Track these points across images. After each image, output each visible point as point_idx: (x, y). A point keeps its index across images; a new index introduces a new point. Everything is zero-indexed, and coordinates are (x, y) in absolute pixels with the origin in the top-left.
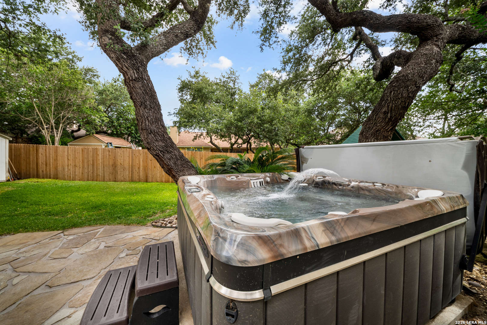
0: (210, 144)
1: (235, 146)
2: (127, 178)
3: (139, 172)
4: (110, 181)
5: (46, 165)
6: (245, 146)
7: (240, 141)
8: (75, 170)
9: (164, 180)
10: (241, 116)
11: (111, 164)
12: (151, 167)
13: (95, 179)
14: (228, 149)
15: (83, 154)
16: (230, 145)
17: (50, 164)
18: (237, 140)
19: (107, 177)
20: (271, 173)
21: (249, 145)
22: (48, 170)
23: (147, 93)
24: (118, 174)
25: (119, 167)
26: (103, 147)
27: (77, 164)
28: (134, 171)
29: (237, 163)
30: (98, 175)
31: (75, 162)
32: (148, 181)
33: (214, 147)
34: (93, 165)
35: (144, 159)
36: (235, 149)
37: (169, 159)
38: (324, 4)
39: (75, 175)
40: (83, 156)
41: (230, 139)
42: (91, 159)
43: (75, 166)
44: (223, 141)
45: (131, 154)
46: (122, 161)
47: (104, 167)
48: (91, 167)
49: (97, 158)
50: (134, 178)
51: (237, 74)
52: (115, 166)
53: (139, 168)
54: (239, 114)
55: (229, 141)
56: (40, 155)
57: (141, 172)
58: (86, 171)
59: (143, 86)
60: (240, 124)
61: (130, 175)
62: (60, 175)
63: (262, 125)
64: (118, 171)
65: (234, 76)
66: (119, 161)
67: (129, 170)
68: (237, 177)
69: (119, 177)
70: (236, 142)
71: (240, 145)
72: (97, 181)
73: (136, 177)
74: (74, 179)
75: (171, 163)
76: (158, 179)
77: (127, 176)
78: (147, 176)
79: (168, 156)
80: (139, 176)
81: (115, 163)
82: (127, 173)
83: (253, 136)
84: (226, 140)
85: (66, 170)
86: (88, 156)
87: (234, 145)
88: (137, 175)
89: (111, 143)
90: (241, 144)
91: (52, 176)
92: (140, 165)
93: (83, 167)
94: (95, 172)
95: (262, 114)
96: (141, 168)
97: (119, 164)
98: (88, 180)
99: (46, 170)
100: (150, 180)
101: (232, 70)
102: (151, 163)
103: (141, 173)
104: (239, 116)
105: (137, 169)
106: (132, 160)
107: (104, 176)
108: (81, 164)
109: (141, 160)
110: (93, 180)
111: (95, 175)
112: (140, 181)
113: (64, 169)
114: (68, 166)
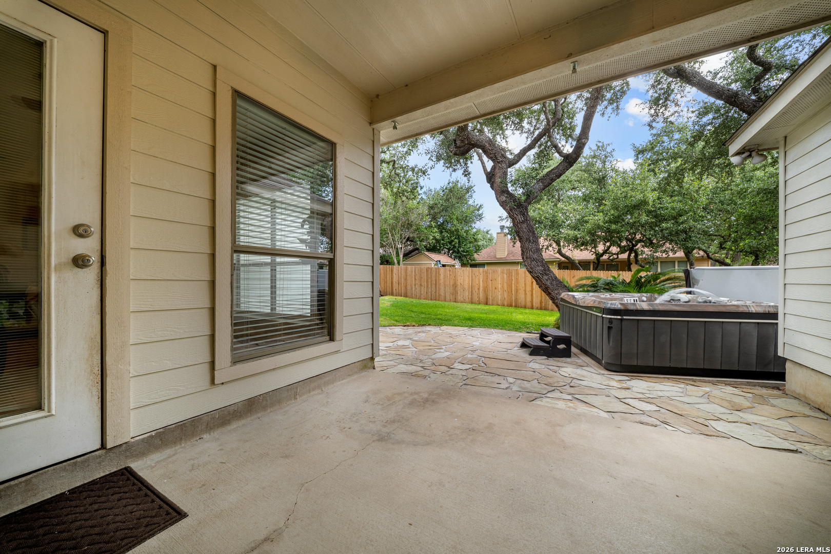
0: (558, 255)
1: (605, 257)
2: (467, 300)
3: (478, 294)
4: (450, 301)
5: (399, 284)
6: (625, 256)
7: (614, 249)
8: (421, 289)
9: (506, 303)
10: (616, 214)
11: (451, 284)
12: (492, 288)
13: (437, 299)
14: (590, 262)
15: (427, 274)
16: (594, 256)
17: (401, 284)
18: (609, 247)
19: (448, 298)
20: (649, 294)
21: (633, 255)
22: (400, 288)
23: (530, 231)
24: (459, 295)
25: (459, 287)
26: (433, 266)
27: (423, 284)
28: (474, 292)
29: (611, 284)
30: (440, 295)
31: (421, 281)
32: (488, 303)
33: (563, 259)
34: (436, 285)
35: (484, 279)
36: (604, 261)
37: (547, 280)
38: (732, 98)
39: (421, 294)
40: (427, 276)
41: (595, 247)
42: (434, 279)
43: (421, 285)
44: (581, 250)
45: (470, 273)
46: (462, 280)
47: (445, 287)
48: (434, 287)
49: (439, 278)
50: (474, 300)
51: (609, 149)
52: (455, 286)
53: (479, 289)
54: (612, 212)
55: (593, 250)
56: (394, 275)
57: (481, 293)
58: (430, 290)
59: (527, 226)
60: (613, 227)
61: (470, 297)
62: (409, 294)
63: (658, 223)
64: (458, 291)
65: (603, 153)
66: (460, 281)
67: (469, 291)
68: (610, 295)
69: (459, 298)
70: (605, 252)
71: (615, 256)
72: (439, 300)
73: (476, 298)
74: (420, 298)
75: (548, 283)
76: (500, 302)
77: (467, 297)
78: (487, 299)
79: (546, 277)
80: (479, 297)
81: (455, 283)
82: (467, 294)
83: (640, 241)
84: (587, 249)
85: (414, 289)
86: (431, 276)
87: (602, 255)
88: (477, 296)
89: (439, 261)
90: (617, 254)
91: (403, 294)
92: (479, 286)
93: (427, 287)
94: (438, 292)
95: (658, 206)
96: (481, 289)
97: (459, 284)
98: (431, 300)
99: (398, 288)
100: (490, 302)
101: (600, 144)
102: (492, 284)
103: (481, 295)
104: (613, 215)
105: (476, 290)
106: (472, 280)
107: (445, 296)
108: (426, 284)
109: (481, 280)
110: (435, 300)
111: (438, 294)
112: (479, 303)
113: (412, 288)
114: (415, 285)
